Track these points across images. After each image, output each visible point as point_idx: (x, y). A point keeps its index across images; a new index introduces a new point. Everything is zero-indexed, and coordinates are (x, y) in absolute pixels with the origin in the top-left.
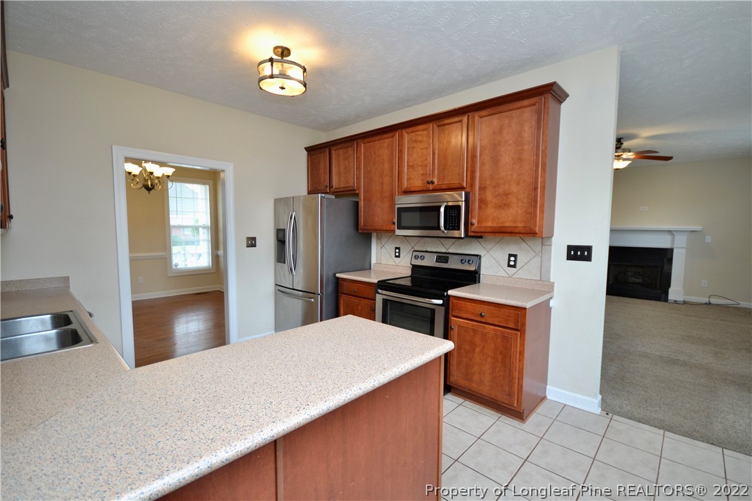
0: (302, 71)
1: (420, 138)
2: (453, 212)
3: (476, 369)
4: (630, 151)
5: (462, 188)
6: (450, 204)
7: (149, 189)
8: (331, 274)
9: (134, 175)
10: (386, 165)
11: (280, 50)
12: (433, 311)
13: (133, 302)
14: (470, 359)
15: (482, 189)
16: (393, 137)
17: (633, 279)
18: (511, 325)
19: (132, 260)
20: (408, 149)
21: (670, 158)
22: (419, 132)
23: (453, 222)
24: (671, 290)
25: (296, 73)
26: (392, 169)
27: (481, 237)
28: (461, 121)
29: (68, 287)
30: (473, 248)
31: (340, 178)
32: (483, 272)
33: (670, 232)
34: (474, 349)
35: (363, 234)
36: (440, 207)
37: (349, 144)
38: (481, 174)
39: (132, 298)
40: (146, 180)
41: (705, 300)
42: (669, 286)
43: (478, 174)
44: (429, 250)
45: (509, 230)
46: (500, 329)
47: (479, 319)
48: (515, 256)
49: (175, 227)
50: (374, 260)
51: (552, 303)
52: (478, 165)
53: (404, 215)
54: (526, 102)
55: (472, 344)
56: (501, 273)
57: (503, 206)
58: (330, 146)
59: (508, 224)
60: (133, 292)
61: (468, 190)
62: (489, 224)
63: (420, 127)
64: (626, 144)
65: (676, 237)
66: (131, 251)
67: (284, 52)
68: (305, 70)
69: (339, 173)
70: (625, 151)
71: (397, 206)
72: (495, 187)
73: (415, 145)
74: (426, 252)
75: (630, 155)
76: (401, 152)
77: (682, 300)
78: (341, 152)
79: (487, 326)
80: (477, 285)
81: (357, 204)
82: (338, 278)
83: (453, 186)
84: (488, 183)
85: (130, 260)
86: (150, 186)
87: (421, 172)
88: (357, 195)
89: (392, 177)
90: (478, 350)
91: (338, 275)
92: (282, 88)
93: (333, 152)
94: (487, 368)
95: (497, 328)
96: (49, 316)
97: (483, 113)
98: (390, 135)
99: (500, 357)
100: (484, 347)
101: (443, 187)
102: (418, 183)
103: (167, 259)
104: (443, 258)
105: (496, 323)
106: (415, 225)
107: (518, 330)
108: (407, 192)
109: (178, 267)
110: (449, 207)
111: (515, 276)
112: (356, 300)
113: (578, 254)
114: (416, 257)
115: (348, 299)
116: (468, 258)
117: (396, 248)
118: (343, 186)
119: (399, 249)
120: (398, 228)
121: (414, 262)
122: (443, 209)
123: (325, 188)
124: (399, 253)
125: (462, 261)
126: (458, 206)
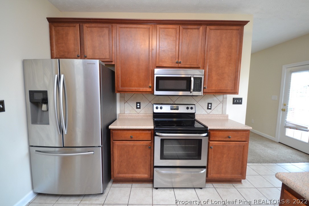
2: (198, 80)
3: (223, 166)
5: (198, 68)
6: (196, 76)
12: (200, 140)
15: (210, 69)
22: (169, 29)
23: (197, 87)
28: (198, 29)
31: (93, 50)
34: (223, 156)
36: (190, 78)
43: (208, 61)
46: (238, 142)
47: (228, 139)
53: (161, 82)
54: (235, 27)
55: (222, 153)
56: (204, 113)
62: (213, 88)
63: (171, 26)
69: (93, 47)
71: (156, 76)
72: (217, 69)
73: (166, 37)
74: (162, 104)
79: (231, 142)
82: (110, 129)
84: (213, 66)
90: (225, 156)
91: (111, 127)
94: (230, 164)
95: (236, 142)
97: (212, 27)
98: (145, 26)
99: (237, 157)
100: (229, 154)
101: (186, 66)
104: (175, 108)
105: (236, 140)
107: (245, 141)
110: (194, 78)
111: (211, 113)
112: (131, 143)
113: (237, 101)
114: (157, 108)
115: (123, 144)
116: (190, 106)
117: (137, 103)
118: (98, 58)
119: (140, 103)
120: (156, 90)
121: (156, 111)
122: (192, 79)
123: (76, 57)
124: (140, 106)
125: (188, 108)
126: (201, 78)
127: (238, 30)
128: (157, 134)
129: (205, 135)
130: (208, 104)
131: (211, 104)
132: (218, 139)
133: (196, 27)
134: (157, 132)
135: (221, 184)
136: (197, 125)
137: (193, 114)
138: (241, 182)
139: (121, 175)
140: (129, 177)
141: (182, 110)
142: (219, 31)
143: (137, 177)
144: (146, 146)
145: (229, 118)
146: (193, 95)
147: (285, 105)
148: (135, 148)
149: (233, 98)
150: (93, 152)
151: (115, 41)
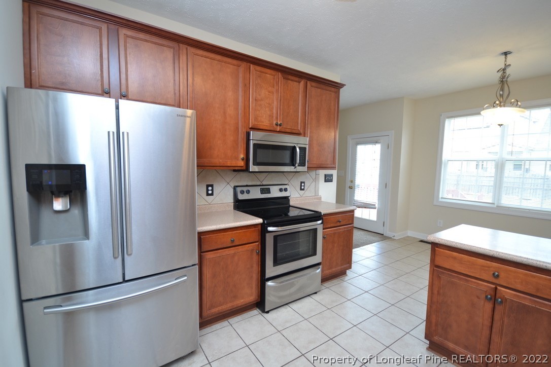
2: (301, 152)
3: (334, 258)
5: (300, 134)
6: (299, 145)
12: (316, 229)
23: (301, 160)
26: (237, 100)
28: (299, 82)
43: (309, 126)
47: (339, 224)
56: (298, 195)
59: (323, 162)
61: (303, 136)
62: (315, 162)
71: (253, 142)
74: (248, 186)
79: (341, 227)
83: (294, 131)
89: (237, 109)
90: (336, 245)
94: (340, 254)
95: (345, 226)
100: (339, 242)
101: (287, 130)
102: (266, 123)
104: (265, 191)
105: (345, 224)
108: (255, 129)
110: (300, 148)
111: (304, 196)
112: (231, 251)
113: (328, 179)
114: (242, 192)
115: (218, 255)
116: (283, 187)
117: (208, 186)
118: (152, 101)
119: (212, 186)
120: (254, 164)
121: (241, 197)
122: (298, 150)
123: (100, 92)
124: (212, 190)
125: (281, 190)
126: (305, 148)
127: (336, 93)
128: (270, 228)
129: (320, 222)
130: (301, 183)
131: (304, 183)
132: (329, 226)
133: (297, 79)
134: (270, 226)
135: (330, 283)
136: (293, 213)
137: (286, 199)
138: (346, 274)
139: (215, 310)
140: (227, 309)
141: (275, 193)
142: (319, 90)
143: (240, 305)
144: (252, 250)
145: (322, 200)
146: (298, 171)
147: (352, 182)
148: (236, 258)
149: (325, 175)
150: (186, 278)
151: (183, 75)
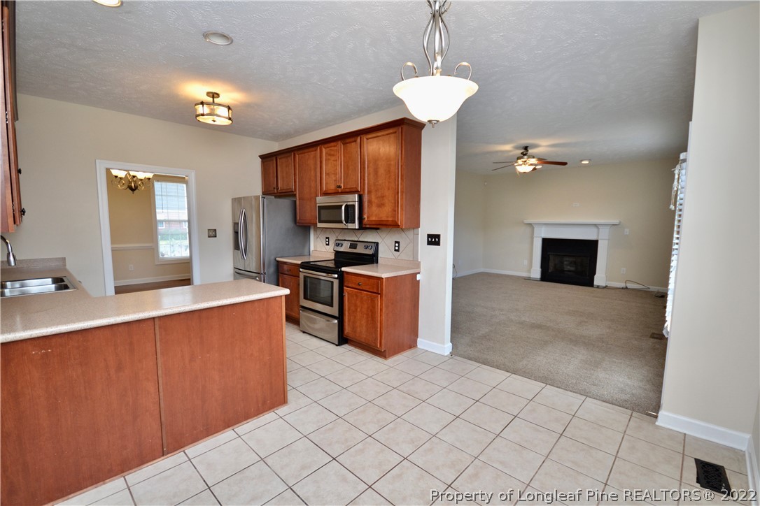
0: (226, 109)
1: (332, 153)
2: (350, 209)
3: (358, 324)
4: (534, 157)
5: (356, 192)
6: (349, 204)
7: (133, 190)
8: (273, 258)
9: (121, 178)
10: (312, 172)
11: (211, 95)
12: (332, 282)
13: (115, 287)
14: (355, 317)
15: (369, 192)
16: (316, 150)
17: (568, 268)
18: (375, 291)
19: (113, 250)
20: (326, 160)
21: (565, 164)
22: (332, 148)
23: (350, 218)
24: (596, 276)
25: (223, 111)
26: (316, 176)
27: (378, 229)
28: (355, 141)
29: (65, 265)
30: (370, 237)
31: (283, 181)
32: (380, 255)
33: (595, 225)
34: (356, 310)
35: (303, 228)
36: (342, 206)
37: (288, 154)
38: (368, 181)
39: (115, 283)
40: (130, 182)
41: (623, 285)
42: (595, 274)
43: (366, 182)
44: (347, 239)
45: (384, 223)
46: (370, 293)
47: (357, 287)
48: (398, 243)
49: (162, 221)
50: (312, 248)
51: (419, 277)
52: (366, 175)
53: (322, 212)
54: (391, 130)
55: (356, 305)
56: (391, 256)
57: (381, 205)
58: (278, 155)
59: (383, 219)
60: (115, 279)
61: (362, 193)
62: (374, 219)
63: (332, 144)
64: (530, 151)
65: (601, 230)
66: (112, 243)
67: (214, 95)
68: (229, 108)
69: (283, 178)
70: (529, 157)
71: (318, 205)
72: (376, 191)
73: (329, 157)
74: (345, 240)
75: (534, 161)
76: (321, 162)
77: (604, 285)
78: (284, 160)
80: (375, 265)
81: (295, 202)
82: (278, 261)
83: (352, 190)
84: (372, 188)
85: (112, 251)
86: (133, 186)
87: (334, 178)
88: (295, 195)
89: (316, 182)
90: (359, 310)
91: (277, 259)
92: (214, 121)
93: (278, 160)
94: (364, 322)
96: (50, 279)
97: (368, 136)
98: (314, 149)
99: (370, 314)
101: (347, 190)
102: (332, 187)
103: (154, 249)
104: (353, 246)
106: (335, 219)
107: (379, 294)
108: (326, 194)
109: (165, 256)
110: (348, 206)
113: (433, 240)
114: (337, 245)
117: (326, 238)
120: (319, 222)
121: (336, 248)
124: (328, 241)
125: (365, 247)
126: (354, 205)
127: (395, 132)
128: (301, 270)
130: (396, 242)
132: (351, 286)
142: (376, 139)
148: (291, 284)
149: (428, 235)
